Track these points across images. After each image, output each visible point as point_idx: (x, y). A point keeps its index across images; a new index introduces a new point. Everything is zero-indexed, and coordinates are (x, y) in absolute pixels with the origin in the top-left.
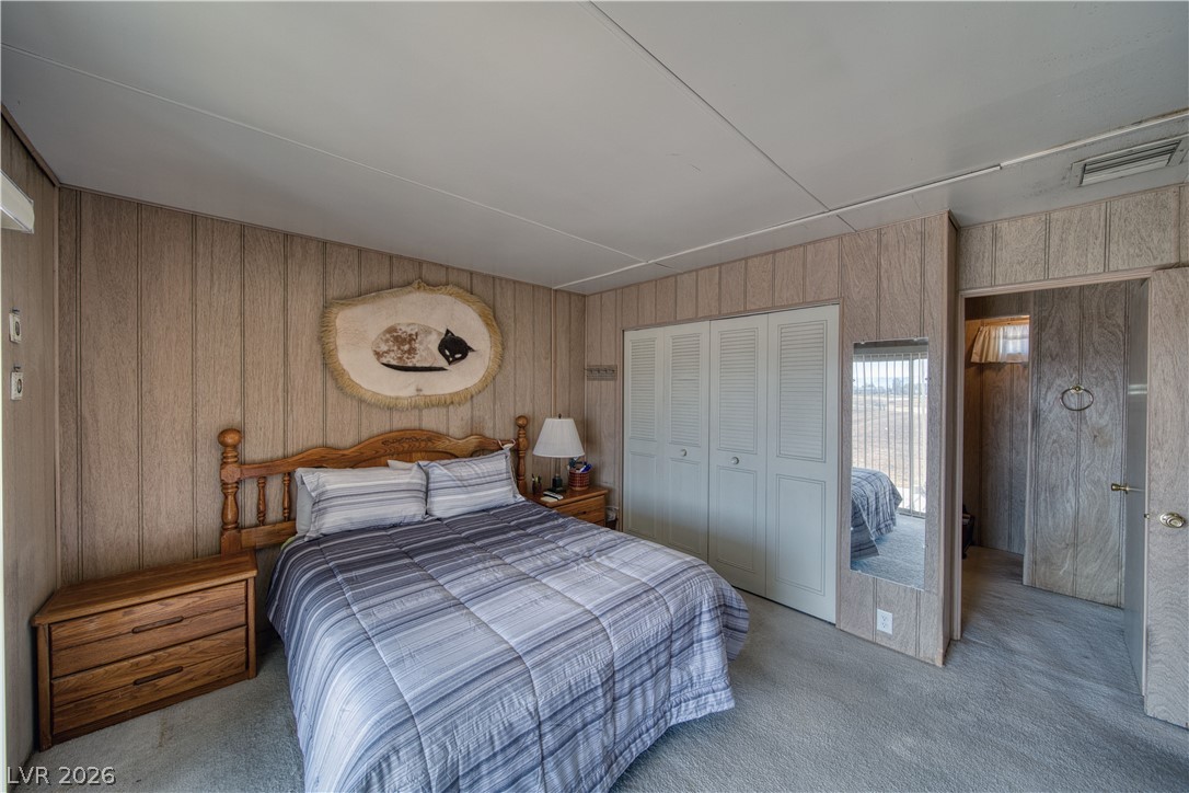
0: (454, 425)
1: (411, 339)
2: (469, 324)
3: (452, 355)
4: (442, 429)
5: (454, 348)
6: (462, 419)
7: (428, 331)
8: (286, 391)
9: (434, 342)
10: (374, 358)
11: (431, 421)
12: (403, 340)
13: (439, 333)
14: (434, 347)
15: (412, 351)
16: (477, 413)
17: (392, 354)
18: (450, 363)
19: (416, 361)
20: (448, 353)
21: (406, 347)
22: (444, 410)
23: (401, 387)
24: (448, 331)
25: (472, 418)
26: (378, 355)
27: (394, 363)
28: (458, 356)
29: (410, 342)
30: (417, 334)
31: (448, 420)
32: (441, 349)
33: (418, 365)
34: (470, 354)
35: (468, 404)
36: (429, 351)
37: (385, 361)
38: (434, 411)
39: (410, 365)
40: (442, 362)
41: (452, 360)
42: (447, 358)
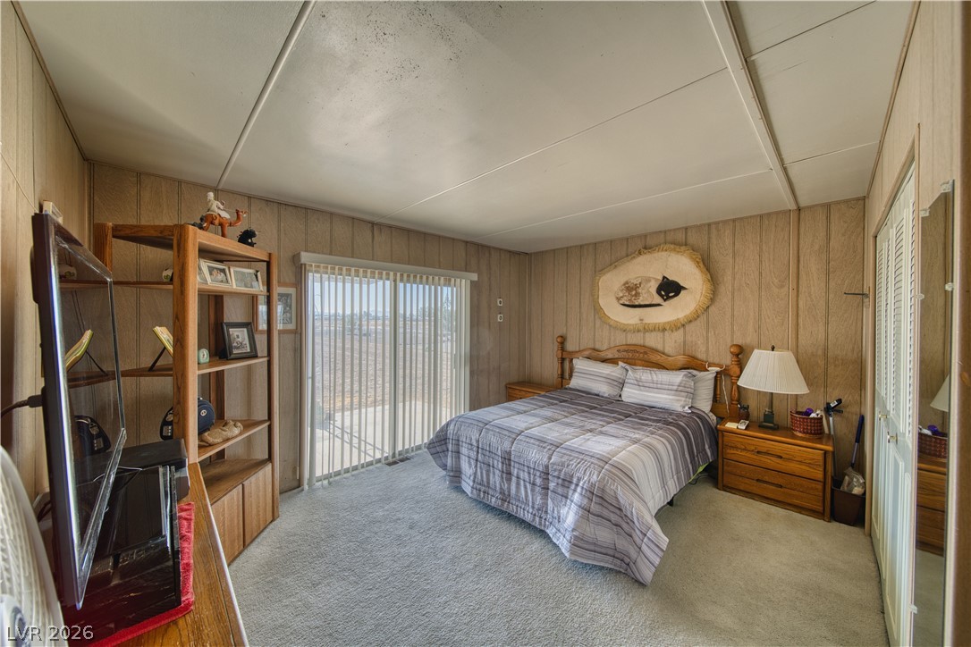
0: (670, 344)
1: (636, 287)
2: (682, 268)
3: (667, 294)
4: (660, 347)
5: (670, 289)
6: (676, 341)
7: (648, 280)
8: (580, 320)
9: (653, 286)
10: (615, 301)
11: (652, 340)
12: (631, 288)
13: (656, 280)
14: (653, 290)
15: (637, 295)
16: (689, 338)
17: (625, 298)
18: (665, 300)
19: (640, 301)
20: (663, 293)
21: (634, 293)
22: (660, 334)
23: (630, 317)
24: (664, 277)
25: (685, 342)
26: (618, 299)
27: (627, 303)
28: (671, 294)
29: (635, 289)
30: (640, 283)
31: (664, 341)
32: (659, 292)
33: (642, 303)
34: (682, 292)
35: (681, 330)
36: (650, 293)
37: (622, 302)
38: (654, 334)
39: (637, 303)
40: (658, 300)
41: (667, 298)
42: (662, 296)
